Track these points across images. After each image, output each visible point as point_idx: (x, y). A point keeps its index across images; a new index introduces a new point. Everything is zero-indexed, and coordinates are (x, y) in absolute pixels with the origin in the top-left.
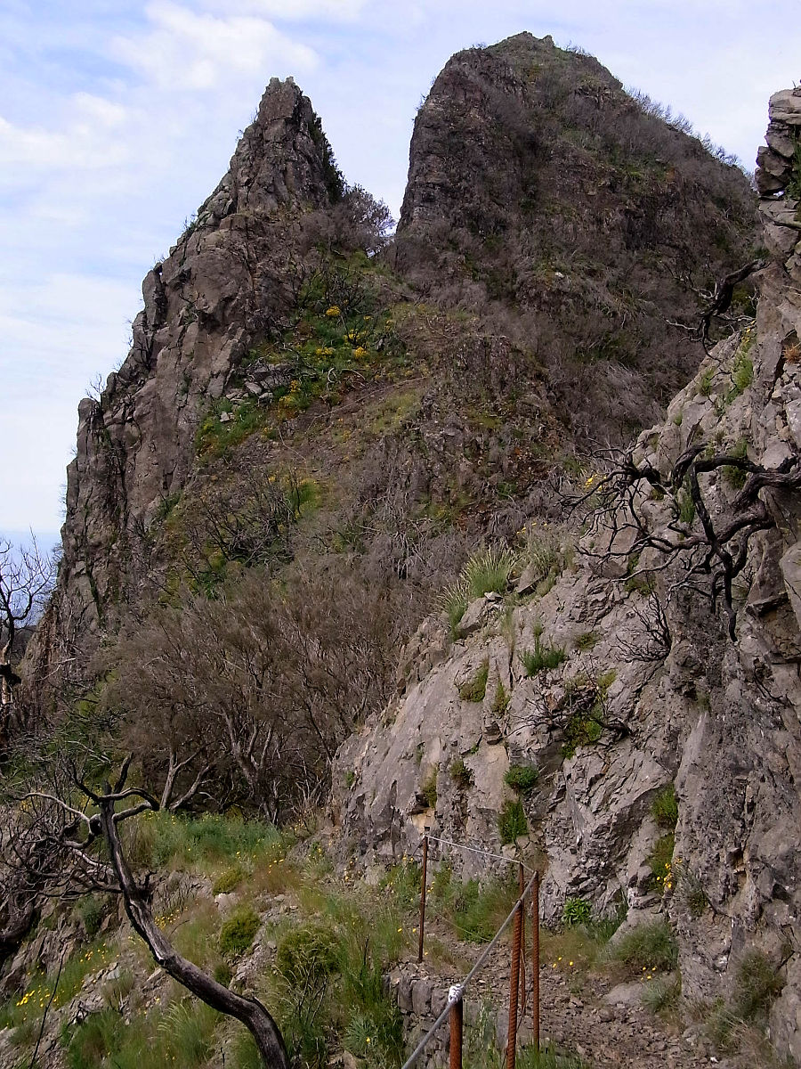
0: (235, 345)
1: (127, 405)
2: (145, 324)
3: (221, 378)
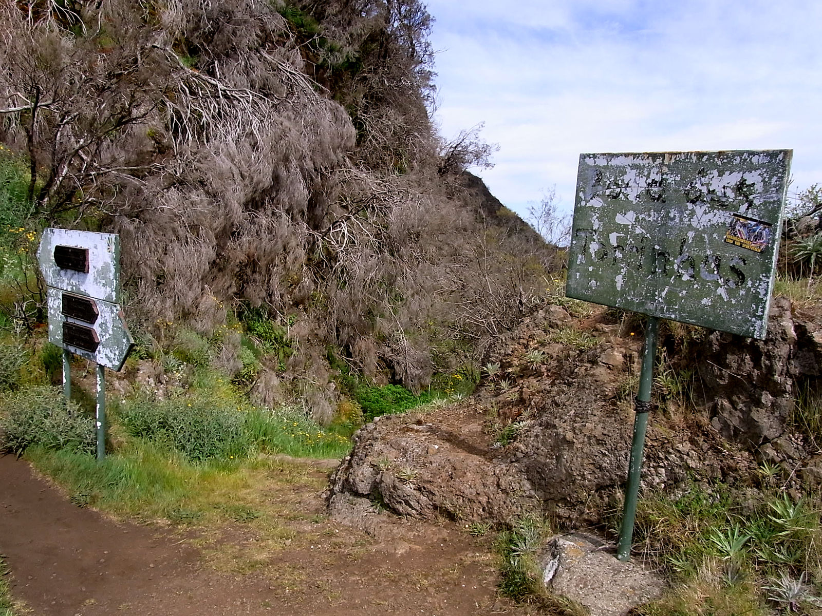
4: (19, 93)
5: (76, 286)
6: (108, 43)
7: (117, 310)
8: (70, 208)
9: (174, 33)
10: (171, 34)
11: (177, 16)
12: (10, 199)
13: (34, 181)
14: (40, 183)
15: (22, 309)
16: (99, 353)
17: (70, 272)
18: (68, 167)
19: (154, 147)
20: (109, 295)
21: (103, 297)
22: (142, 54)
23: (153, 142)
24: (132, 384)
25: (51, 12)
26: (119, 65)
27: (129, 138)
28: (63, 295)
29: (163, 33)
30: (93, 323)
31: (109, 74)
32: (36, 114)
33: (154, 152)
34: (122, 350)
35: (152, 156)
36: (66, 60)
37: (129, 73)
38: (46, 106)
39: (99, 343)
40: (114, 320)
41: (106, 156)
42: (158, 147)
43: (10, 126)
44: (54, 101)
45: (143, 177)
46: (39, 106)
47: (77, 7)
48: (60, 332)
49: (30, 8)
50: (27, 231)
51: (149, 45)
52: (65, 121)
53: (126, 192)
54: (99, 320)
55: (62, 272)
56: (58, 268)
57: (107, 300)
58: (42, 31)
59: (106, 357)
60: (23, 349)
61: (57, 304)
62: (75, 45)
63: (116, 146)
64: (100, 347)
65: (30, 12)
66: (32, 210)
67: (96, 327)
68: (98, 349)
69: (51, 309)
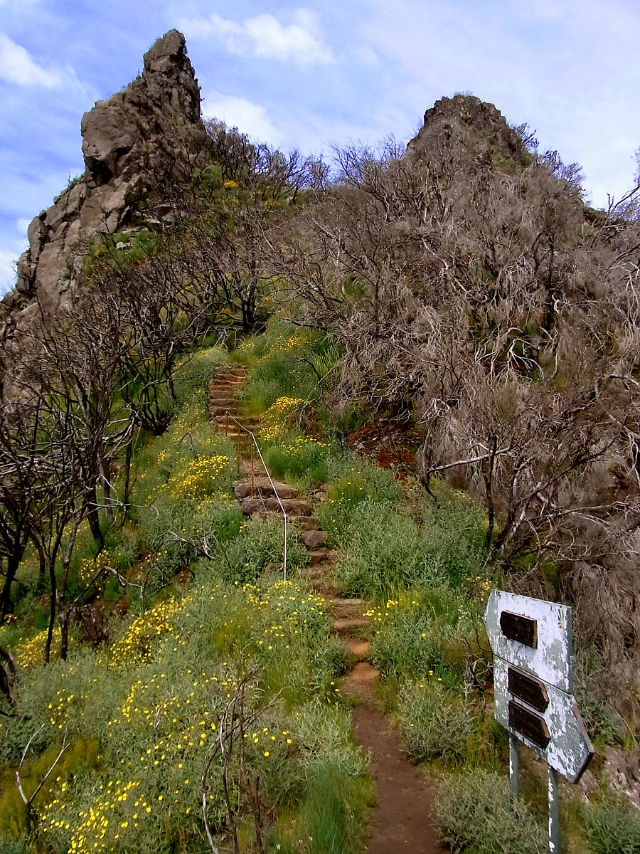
0: (131, 188)
1: (8, 325)
2: (29, 259)
3: (114, 216)
4: (480, 444)
5: (523, 661)
6: (564, 383)
7: (571, 703)
8: (528, 554)
9: (633, 359)
10: (629, 361)
11: (634, 342)
12: (469, 547)
13: (491, 528)
14: (497, 528)
15: (471, 669)
16: (551, 751)
17: (517, 644)
18: (526, 512)
19: (615, 483)
20: (561, 682)
21: (553, 681)
22: (599, 386)
23: (614, 477)
24: (597, 779)
25: (510, 363)
26: (575, 402)
27: (588, 475)
28: (509, 669)
29: (621, 362)
30: (543, 711)
31: (565, 413)
32: (495, 462)
33: (616, 488)
34: (578, 758)
35: (614, 492)
36: (522, 406)
37: (586, 409)
38: (505, 452)
39: (550, 739)
40: (567, 716)
41: (563, 497)
42: (620, 482)
43: (472, 475)
44: (511, 447)
45: (605, 518)
46: (498, 454)
47: (535, 353)
48: (506, 711)
49: (492, 363)
50: (484, 579)
51: (607, 376)
52: (522, 465)
53: (587, 533)
54: (550, 711)
55: (509, 642)
56: (505, 637)
57: (559, 687)
58: (502, 381)
59: (559, 758)
60: (472, 714)
61: (503, 678)
62: (531, 390)
63: (575, 484)
64: (551, 744)
65: (492, 366)
66: (489, 558)
67: (546, 717)
68: (549, 746)
69: (497, 681)
